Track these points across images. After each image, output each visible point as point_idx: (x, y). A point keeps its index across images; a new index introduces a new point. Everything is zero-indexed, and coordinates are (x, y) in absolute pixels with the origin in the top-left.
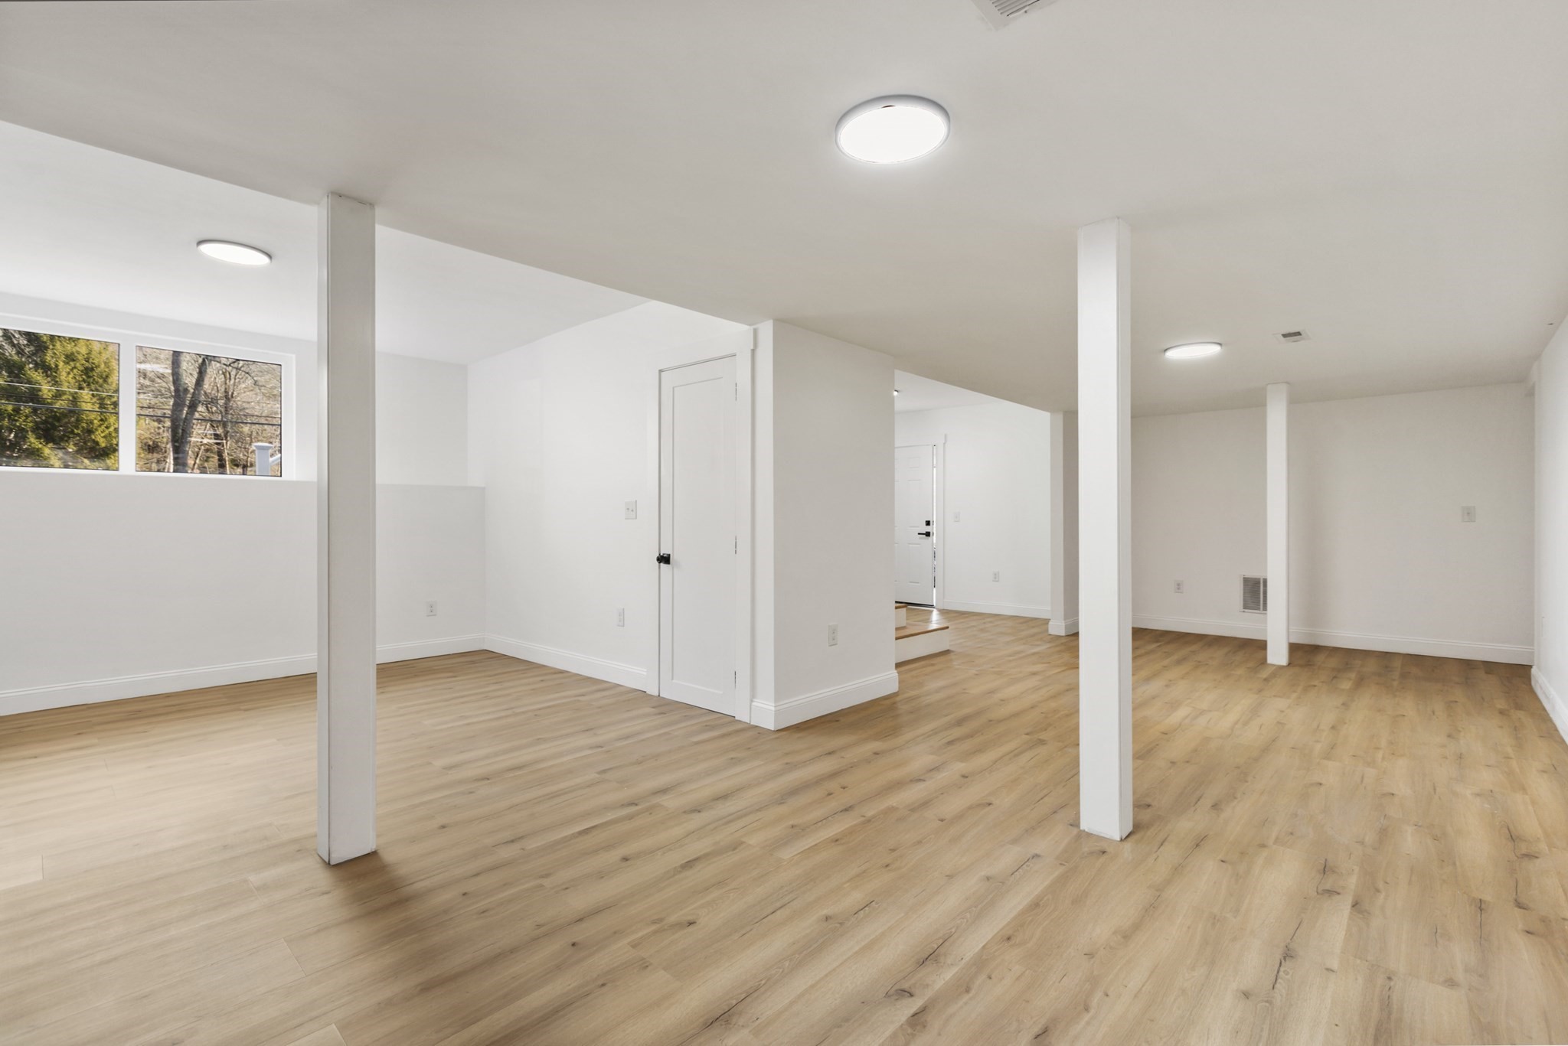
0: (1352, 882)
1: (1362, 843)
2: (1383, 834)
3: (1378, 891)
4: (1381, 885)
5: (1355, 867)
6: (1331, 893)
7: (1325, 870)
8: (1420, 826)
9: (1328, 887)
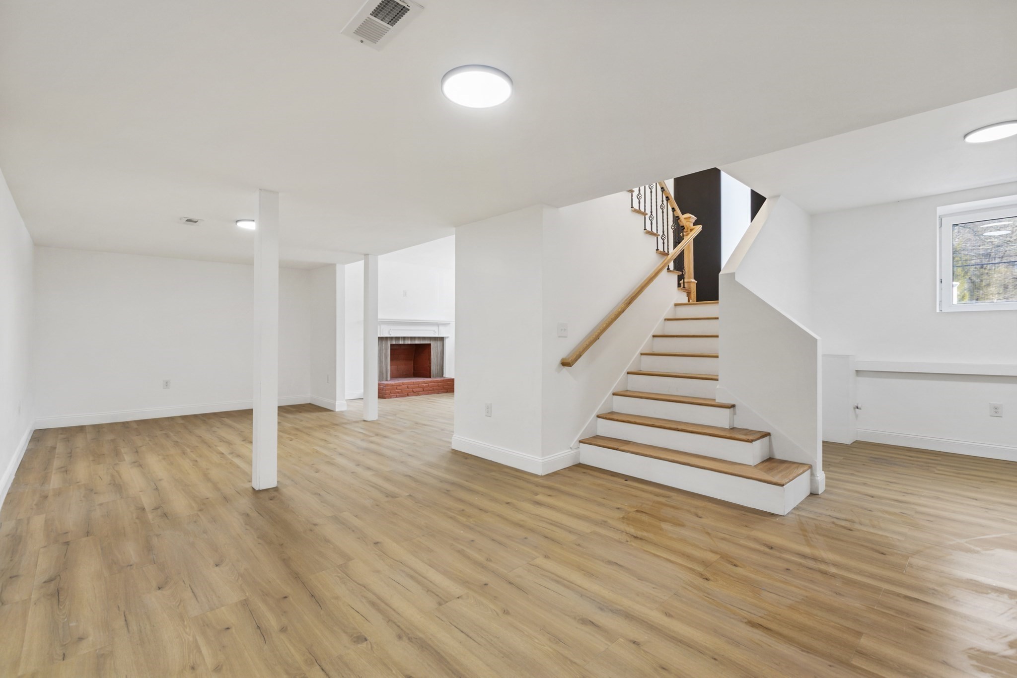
0: (150, 516)
1: (158, 536)
2: (149, 548)
3: (137, 518)
4: (137, 521)
5: (153, 522)
6: (156, 509)
7: (165, 515)
8: (128, 566)
9: (159, 510)
